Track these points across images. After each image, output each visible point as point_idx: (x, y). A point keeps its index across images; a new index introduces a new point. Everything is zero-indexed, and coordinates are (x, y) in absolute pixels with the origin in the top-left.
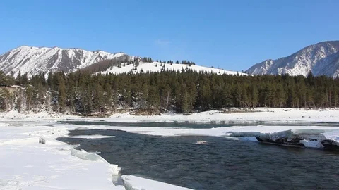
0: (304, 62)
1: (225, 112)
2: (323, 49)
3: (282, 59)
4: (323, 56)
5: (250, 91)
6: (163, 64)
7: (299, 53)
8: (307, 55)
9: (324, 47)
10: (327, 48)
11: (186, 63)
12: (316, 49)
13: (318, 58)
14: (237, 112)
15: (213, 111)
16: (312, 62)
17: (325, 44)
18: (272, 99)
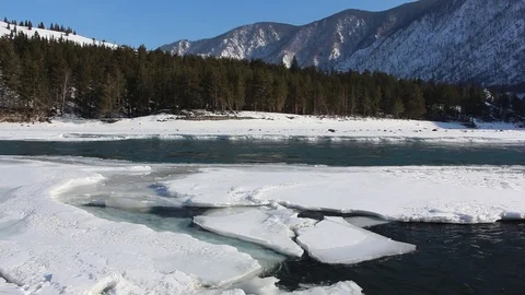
0: (235, 48)
1: (188, 118)
2: (261, 32)
3: (203, 40)
4: (261, 43)
5: (233, 79)
6: (12, 27)
7: (229, 35)
8: (239, 39)
9: (264, 30)
10: (268, 32)
11: (57, 29)
12: (252, 31)
13: (255, 44)
14: (211, 118)
15: (162, 116)
16: (247, 50)
17: (264, 25)
18: (268, 97)
